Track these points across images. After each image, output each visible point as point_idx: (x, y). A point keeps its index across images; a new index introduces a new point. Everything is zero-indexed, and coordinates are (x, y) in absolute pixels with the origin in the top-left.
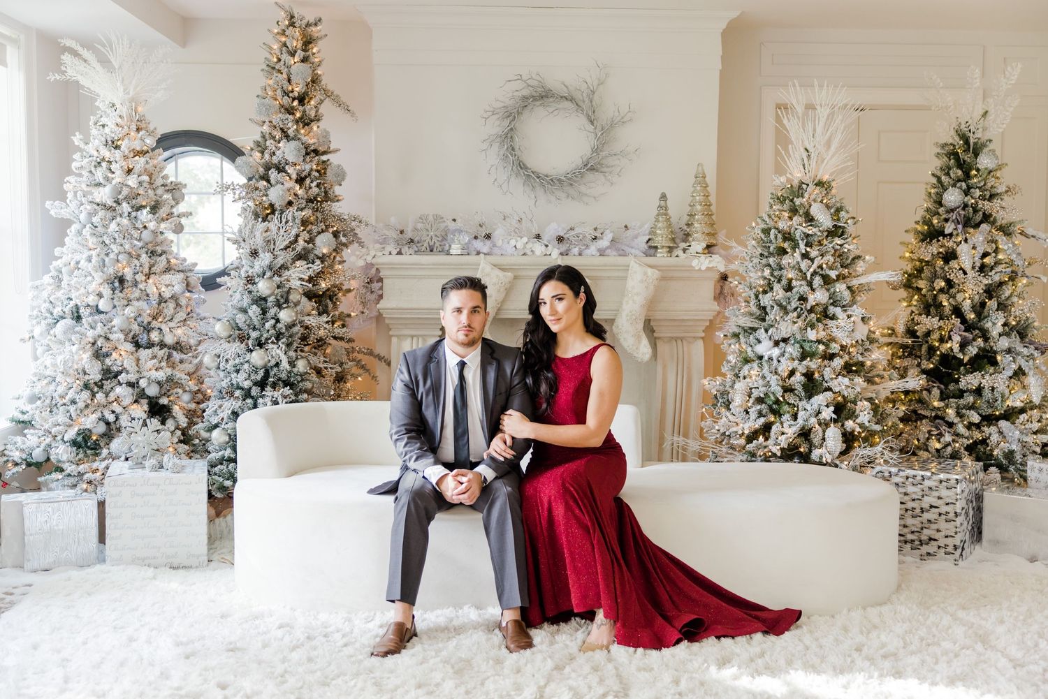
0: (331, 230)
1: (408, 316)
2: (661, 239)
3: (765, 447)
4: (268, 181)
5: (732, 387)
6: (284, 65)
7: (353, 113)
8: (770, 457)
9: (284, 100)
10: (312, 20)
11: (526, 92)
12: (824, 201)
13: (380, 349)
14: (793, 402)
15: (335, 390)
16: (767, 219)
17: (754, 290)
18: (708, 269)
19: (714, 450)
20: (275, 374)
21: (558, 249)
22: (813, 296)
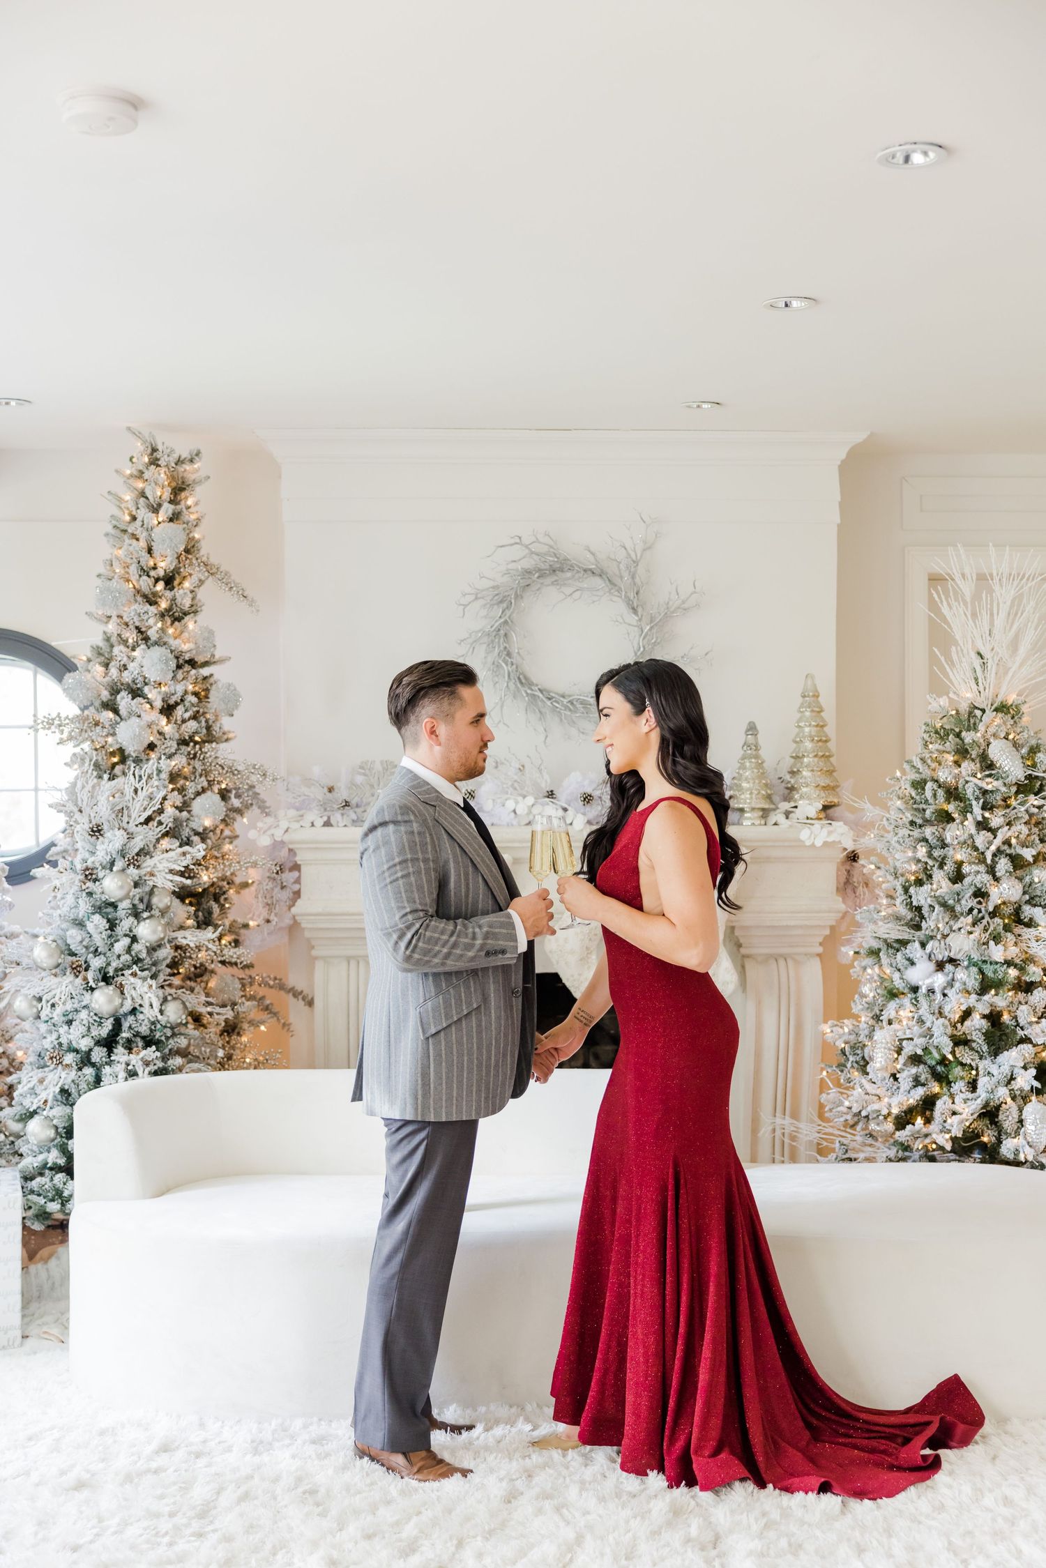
0: (216, 789)
1: (342, 925)
2: (748, 796)
3: (926, 1136)
4: (116, 711)
5: (870, 1037)
6: (143, 525)
7: (253, 601)
8: (934, 1150)
9: (141, 582)
10: (185, 455)
11: (528, 563)
12: (1011, 737)
13: (294, 980)
14: (969, 1061)
15: (223, 1047)
16: (919, 764)
17: (901, 879)
18: (826, 844)
19: (842, 1139)
20: (130, 1027)
21: (584, 814)
22: (996, 890)
